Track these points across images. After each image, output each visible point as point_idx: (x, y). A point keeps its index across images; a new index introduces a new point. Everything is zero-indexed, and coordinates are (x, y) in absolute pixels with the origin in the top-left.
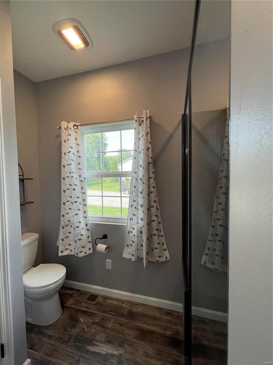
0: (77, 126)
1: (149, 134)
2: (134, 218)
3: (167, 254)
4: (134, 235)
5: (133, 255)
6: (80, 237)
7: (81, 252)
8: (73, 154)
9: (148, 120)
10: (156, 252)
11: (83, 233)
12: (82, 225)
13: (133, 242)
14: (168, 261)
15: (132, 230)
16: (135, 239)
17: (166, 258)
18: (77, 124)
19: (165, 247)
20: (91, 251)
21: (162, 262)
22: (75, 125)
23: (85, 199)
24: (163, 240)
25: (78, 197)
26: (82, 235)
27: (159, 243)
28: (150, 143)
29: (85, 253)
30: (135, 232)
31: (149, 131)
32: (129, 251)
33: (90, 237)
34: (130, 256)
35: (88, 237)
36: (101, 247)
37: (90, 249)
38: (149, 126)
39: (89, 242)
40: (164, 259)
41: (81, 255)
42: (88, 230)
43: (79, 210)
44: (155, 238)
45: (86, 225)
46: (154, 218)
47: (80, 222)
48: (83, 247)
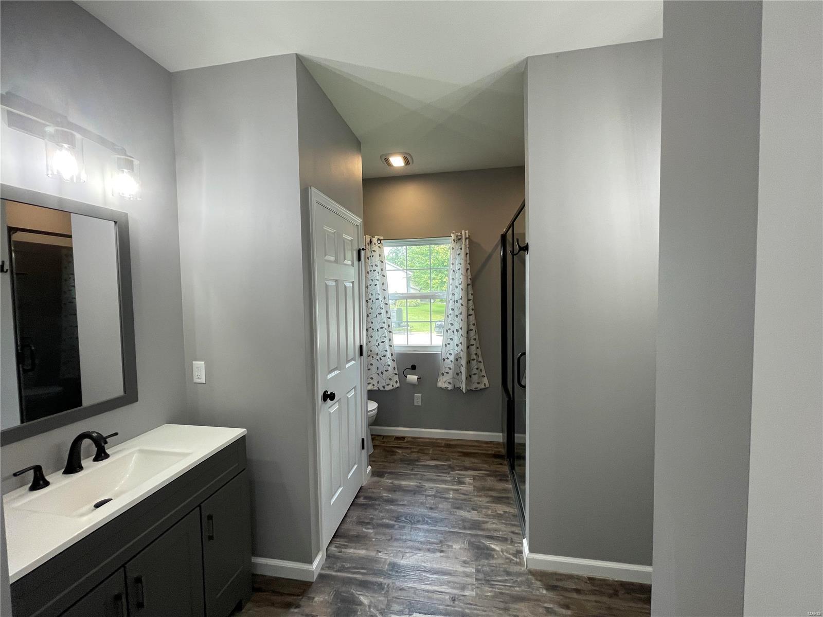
0: (381, 240)
1: (468, 255)
2: (451, 342)
3: (485, 380)
4: (451, 361)
5: (450, 383)
6: (387, 368)
7: (388, 385)
8: (378, 273)
9: (467, 240)
10: (475, 378)
11: (389, 363)
12: (388, 354)
13: (450, 368)
14: (488, 388)
15: (448, 356)
16: (452, 366)
17: (485, 385)
18: (382, 238)
19: (484, 373)
20: (398, 385)
21: (481, 389)
22: (378, 239)
23: (390, 325)
24: (482, 366)
25: (384, 323)
26: (389, 365)
27: (477, 369)
28: (469, 264)
29: (393, 386)
30: (452, 358)
31: (468, 252)
32: (444, 380)
33: (396, 369)
34: (446, 385)
35: (394, 368)
36: (413, 378)
37: (396, 382)
38: (468, 246)
39: (396, 374)
40: (483, 386)
41: (388, 388)
42: (393, 360)
43: (385, 337)
44: (474, 363)
45: (392, 355)
46: (473, 342)
47: (386, 351)
48: (390, 379)
